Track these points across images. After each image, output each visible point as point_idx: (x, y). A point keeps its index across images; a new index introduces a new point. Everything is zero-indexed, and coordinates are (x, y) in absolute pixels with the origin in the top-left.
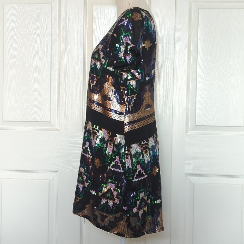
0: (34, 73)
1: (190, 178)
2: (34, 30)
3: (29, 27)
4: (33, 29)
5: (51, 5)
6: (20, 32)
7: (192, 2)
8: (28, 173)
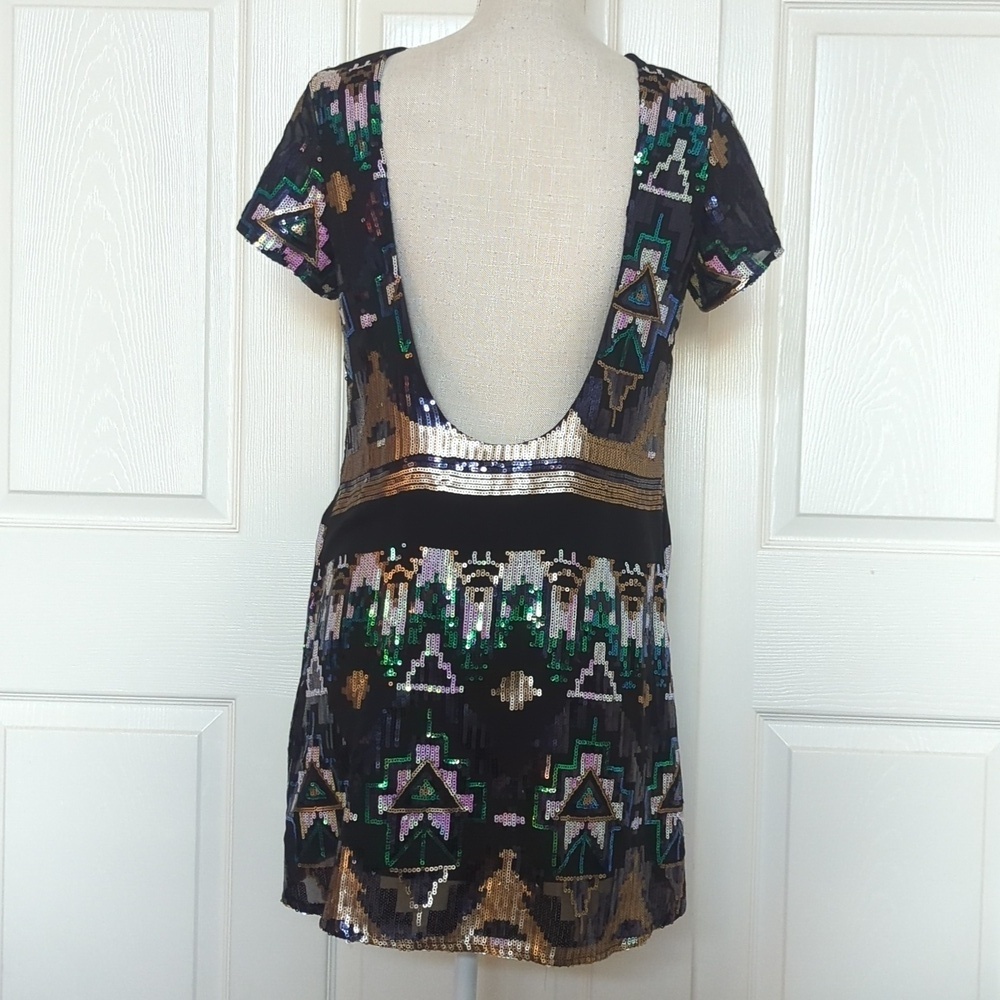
0: (136, 294)
1: (774, 726)
2: (138, 115)
3: (117, 103)
4: (135, 113)
5: (207, 14)
6: (79, 126)
7: (788, 5)
8: (113, 706)
